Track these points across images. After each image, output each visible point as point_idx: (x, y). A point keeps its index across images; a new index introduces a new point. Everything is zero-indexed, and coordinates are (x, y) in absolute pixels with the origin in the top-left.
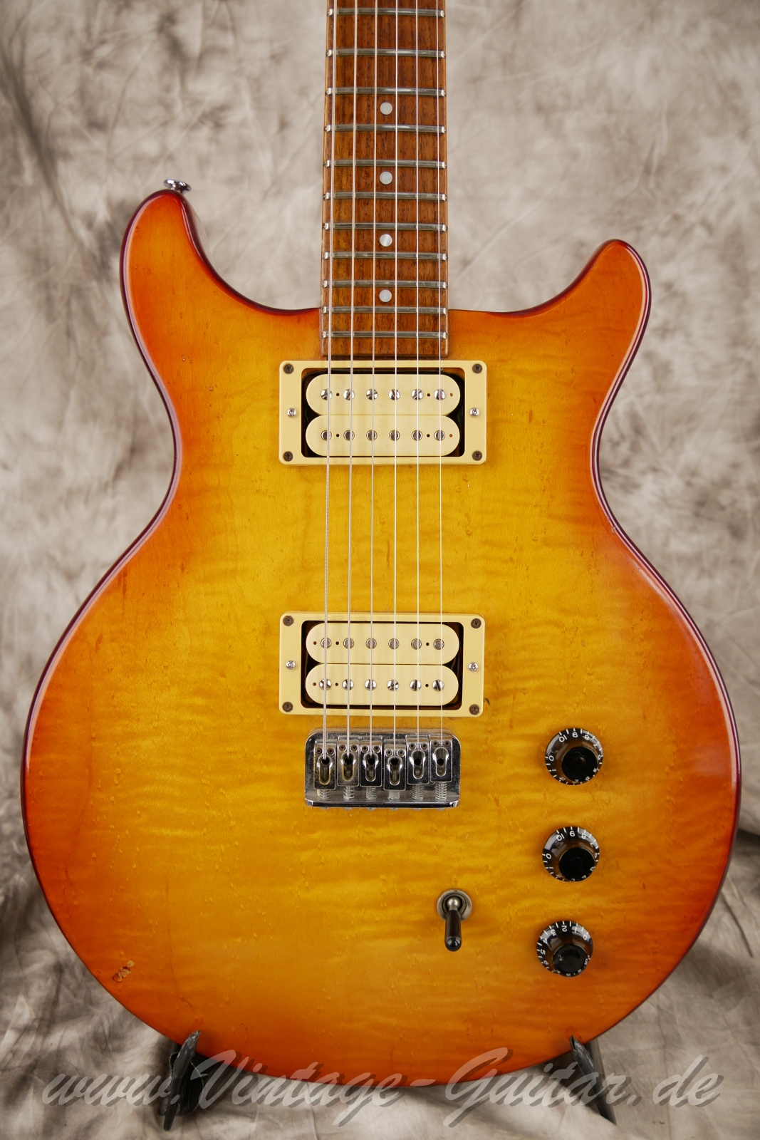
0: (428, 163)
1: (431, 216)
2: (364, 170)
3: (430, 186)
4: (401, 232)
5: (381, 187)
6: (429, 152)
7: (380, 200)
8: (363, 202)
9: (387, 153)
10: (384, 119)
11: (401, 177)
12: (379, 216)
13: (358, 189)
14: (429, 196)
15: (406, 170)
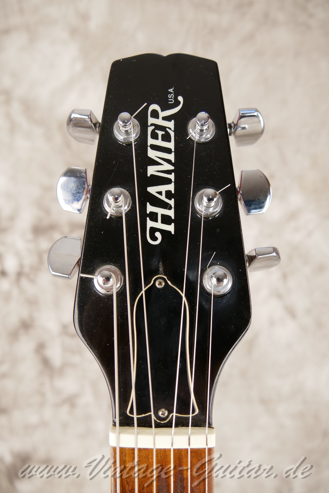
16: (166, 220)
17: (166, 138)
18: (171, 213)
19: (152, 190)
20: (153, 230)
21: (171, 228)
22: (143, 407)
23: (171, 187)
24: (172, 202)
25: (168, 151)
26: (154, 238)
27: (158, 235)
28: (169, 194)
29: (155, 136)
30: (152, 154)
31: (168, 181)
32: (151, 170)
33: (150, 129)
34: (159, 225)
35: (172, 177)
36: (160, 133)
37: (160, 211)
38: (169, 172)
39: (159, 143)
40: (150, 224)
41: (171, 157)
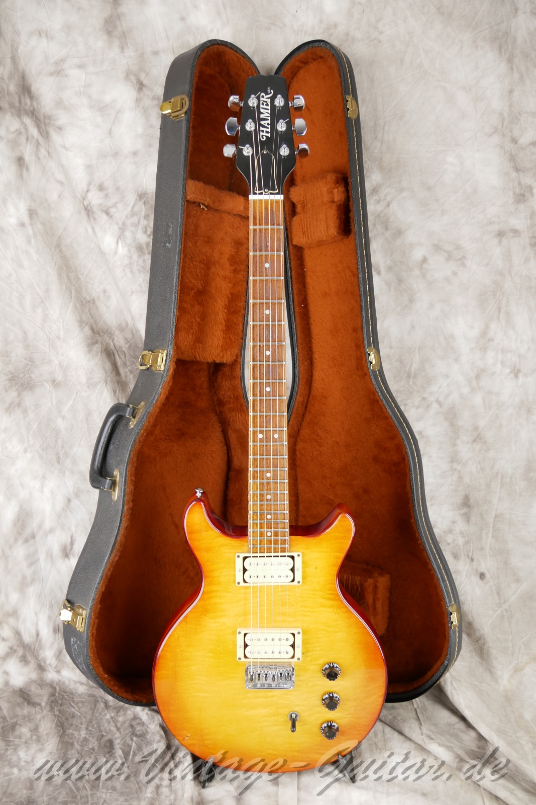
0: (282, 492)
1: (283, 509)
2: (262, 495)
3: (283, 499)
4: (274, 514)
5: (267, 500)
6: (282, 489)
7: (267, 504)
8: (262, 505)
9: (269, 489)
10: (268, 478)
11: (274, 496)
12: (267, 509)
13: (260, 501)
14: (283, 502)
15: (275, 495)
16: (267, 132)
17: (267, 105)
18: (269, 130)
19: (262, 123)
20: (263, 136)
21: (269, 135)
22: (260, 189)
23: (269, 122)
24: (269, 127)
25: (268, 109)
26: (263, 138)
27: (264, 137)
28: (268, 124)
29: (263, 104)
30: (262, 110)
31: (268, 120)
32: (262, 116)
33: (261, 102)
34: (265, 134)
35: (269, 118)
36: (265, 103)
37: (265, 130)
38: (268, 117)
39: (265, 107)
40: (262, 133)
41: (269, 111)
